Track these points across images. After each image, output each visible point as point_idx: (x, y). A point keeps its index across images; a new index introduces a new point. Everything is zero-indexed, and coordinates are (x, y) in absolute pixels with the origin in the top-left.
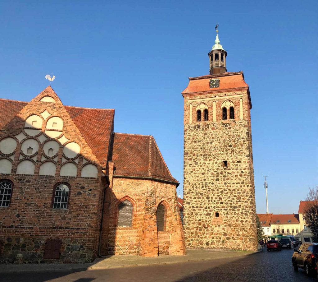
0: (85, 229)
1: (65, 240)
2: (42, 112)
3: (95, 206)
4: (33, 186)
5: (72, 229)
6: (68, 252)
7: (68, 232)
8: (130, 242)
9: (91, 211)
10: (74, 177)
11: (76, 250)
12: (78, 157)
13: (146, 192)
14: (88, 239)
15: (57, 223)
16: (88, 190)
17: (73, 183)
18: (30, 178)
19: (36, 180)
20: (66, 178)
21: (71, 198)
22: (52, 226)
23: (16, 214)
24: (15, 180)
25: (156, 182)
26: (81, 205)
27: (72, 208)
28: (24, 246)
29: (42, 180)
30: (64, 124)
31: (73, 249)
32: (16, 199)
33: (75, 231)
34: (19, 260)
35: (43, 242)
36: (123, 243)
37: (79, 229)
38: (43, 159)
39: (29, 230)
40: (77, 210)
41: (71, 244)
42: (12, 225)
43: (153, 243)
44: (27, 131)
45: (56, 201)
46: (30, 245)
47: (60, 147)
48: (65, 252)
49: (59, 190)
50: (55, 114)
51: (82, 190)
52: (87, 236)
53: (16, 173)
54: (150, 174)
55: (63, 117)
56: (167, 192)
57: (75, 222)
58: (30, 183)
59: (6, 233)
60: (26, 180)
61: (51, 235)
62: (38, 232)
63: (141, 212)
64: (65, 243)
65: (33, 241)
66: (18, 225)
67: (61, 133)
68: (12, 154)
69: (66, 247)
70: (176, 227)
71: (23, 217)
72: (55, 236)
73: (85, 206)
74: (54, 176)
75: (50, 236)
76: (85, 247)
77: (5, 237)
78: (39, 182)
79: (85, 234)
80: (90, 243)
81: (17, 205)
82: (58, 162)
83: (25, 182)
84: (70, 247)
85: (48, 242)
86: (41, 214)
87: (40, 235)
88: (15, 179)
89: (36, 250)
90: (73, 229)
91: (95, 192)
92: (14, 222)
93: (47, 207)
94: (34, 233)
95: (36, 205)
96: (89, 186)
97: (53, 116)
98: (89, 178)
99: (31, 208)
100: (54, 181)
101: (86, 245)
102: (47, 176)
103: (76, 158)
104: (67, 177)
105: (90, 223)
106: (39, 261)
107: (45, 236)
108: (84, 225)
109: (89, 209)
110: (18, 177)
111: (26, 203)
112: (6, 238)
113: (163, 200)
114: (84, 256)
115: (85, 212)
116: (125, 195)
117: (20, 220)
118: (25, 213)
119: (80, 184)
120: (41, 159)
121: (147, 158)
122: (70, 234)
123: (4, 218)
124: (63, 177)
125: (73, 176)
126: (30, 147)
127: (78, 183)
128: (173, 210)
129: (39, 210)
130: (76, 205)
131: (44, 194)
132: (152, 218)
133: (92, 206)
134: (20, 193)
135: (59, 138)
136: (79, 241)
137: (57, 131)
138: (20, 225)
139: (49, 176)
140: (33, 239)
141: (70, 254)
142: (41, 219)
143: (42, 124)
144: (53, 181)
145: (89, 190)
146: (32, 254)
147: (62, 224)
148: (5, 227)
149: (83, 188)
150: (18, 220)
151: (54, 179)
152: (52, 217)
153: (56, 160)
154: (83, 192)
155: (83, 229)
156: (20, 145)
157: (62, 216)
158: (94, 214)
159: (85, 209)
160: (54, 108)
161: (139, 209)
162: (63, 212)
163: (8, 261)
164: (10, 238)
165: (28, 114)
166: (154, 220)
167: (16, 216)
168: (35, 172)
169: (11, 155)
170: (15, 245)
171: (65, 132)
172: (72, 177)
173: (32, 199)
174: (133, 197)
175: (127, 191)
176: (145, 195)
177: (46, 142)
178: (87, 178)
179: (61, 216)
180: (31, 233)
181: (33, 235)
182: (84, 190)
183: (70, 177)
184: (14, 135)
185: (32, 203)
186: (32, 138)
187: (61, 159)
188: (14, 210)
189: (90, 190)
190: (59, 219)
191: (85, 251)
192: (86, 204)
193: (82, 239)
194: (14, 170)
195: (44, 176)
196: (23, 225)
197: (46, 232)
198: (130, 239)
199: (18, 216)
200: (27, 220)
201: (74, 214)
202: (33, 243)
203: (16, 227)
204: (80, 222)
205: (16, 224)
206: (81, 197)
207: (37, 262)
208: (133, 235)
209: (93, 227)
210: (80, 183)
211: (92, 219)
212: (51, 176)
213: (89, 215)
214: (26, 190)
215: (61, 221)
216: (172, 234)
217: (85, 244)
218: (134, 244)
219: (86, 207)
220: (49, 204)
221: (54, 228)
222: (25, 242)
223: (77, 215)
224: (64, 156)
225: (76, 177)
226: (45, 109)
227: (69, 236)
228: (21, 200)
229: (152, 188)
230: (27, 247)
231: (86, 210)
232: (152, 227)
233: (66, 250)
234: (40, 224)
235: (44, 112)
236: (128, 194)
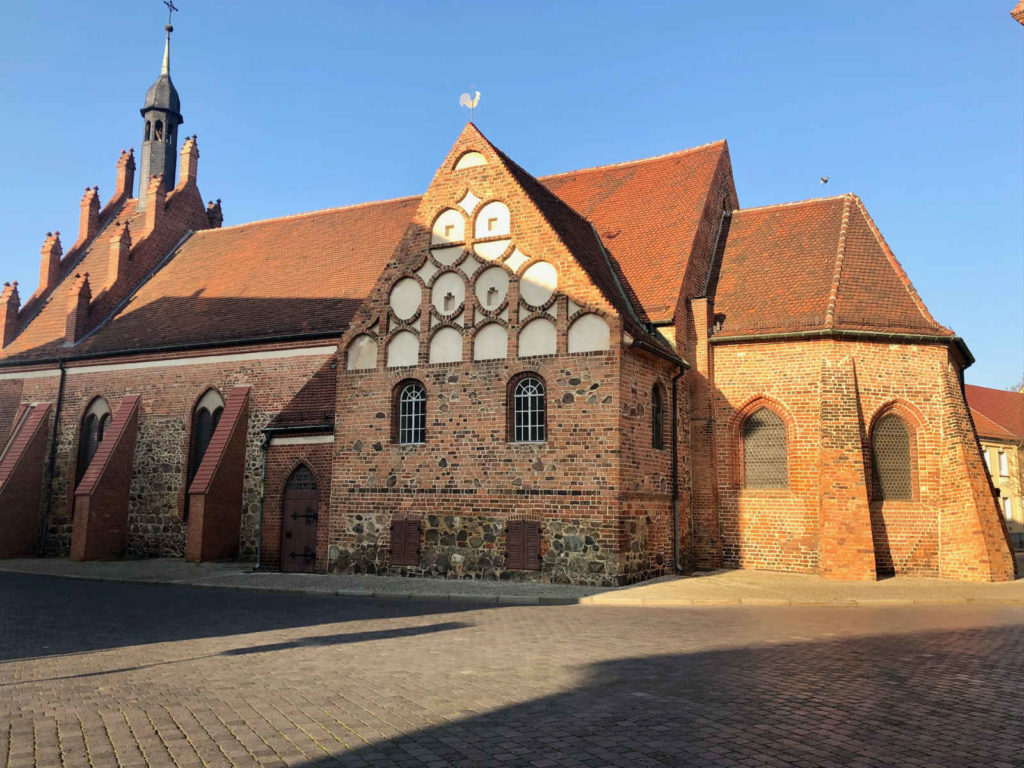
0: (594, 493)
1: (548, 524)
2: (462, 199)
3: (611, 429)
4: (465, 391)
5: (561, 493)
6: (559, 555)
7: (552, 502)
8: (784, 533)
9: (601, 443)
10: (551, 356)
11: (576, 550)
12: (555, 301)
13: (820, 378)
14: (604, 522)
15: (527, 480)
16: (589, 387)
17: (550, 371)
18: (456, 371)
19: (467, 374)
20: (532, 360)
21: (550, 412)
22: (514, 488)
23: (439, 460)
24: (427, 379)
25: (857, 344)
26: (575, 430)
27: (556, 439)
28: (463, 535)
29: (480, 373)
30: (511, 216)
31: (568, 548)
32: (435, 424)
33: (569, 498)
34: (457, 569)
35: (500, 527)
36: (765, 536)
37: (579, 493)
38: (479, 318)
39: (469, 497)
40: (568, 443)
41: (564, 534)
42: (434, 486)
43: (851, 536)
44: (438, 255)
45: (519, 423)
46: (474, 535)
47: (510, 281)
48: (551, 554)
49: (522, 395)
50: (489, 194)
51: (574, 389)
52: (599, 513)
53: (427, 362)
54: (829, 318)
55: (508, 197)
56: (906, 372)
57: (566, 474)
58: (458, 383)
59: (424, 505)
60: (449, 375)
61: (516, 510)
62: (486, 501)
63: (810, 442)
64: (548, 532)
65: (481, 524)
66: (446, 486)
67: (508, 243)
68: (417, 317)
69: (552, 541)
70: (958, 487)
71: (453, 465)
72: (523, 512)
73: (585, 430)
74: (503, 360)
75: (513, 511)
76: (599, 542)
77: (424, 514)
78: (475, 377)
79: (594, 508)
80: (610, 531)
81: (437, 437)
82: (510, 320)
83: (446, 381)
84: (562, 541)
85: (511, 528)
86: (487, 456)
87: (493, 510)
88: (428, 376)
89: (488, 547)
90: (564, 493)
91: (607, 390)
92: (438, 478)
93: (498, 439)
94: (480, 505)
95: (474, 436)
96: (591, 375)
97: (485, 201)
98: (587, 354)
99: (466, 445)
100: (506, 371)
101: (601, 538)
102: (489, 361)
103: (552, 304)
104: (535, 357)
105: (603, 479)
106: (498, 573)
107: (503, 511)
108: (589, 484)
109: (597, 438)
110: (430, 370)
111: (455, 433)
112: (426, 517)
113: (889, 399)
114: (599, 566)
115: (587, 448)
116: (754, 394)
117: (448, 474)
118: (455, 457)
119: (568, 374)
120: (473, 320)
121: (829, 268)
122: (557, 507)
123: (418, 470)
124: (524, 358)
125: (548, 352)
126: (450, 294)
127: (562, 371)
128: (941, 431)
129: (483, 448)
130: (564, 431)
131: (489, 406)
132: (847, 459)
133: (605, 430)
134: (440, 408)
135: (505, 259)
136: (581, 526)
137: (499, 239)
138: (449, 486)
139: (494, 360)
140: (480, 518)
141: (564, 560)
142: (488, 469)
143: (464, 228)
144: (505, 374)
145: (593, 388)
146: (481, 554)
147: (535, 482)
148: (422, 491)
149: (574, 382)
150: (443, 474)
151: (506, 367)
152: (513, 465)
153: (505, 316)
154: (578, 392)
155: (589, 493)
156: (428, 289)
157: (535, 460)
158: (612, 452)
159: (586, 439)
160: (485, 178)
161: (802, 433)
162: (536, 450)
163: (436, 569)
164: (435, 517)
165: (434, 210)
166: (852, 467)
167: (440, 464)
168: (463, 355)
169: (415, 321)
170: (446, 533)
171: (518, 238)
172: (546, 356)
173: (465, 420)
174: (779, 399)
175: (760, 380)
176: (818, 389)
177: (478, 274)
178: (583, 354)
179: (530, 461)
180: (472, 505)
181: (478, 510)
182: (579, 387)
183: (540, 357)
184: (414, 272)
185: (467, 432)
186: (449, 271)
187: (518, 312)
188: (433, 449)
189: (595, 386)
190: (529, 470)
191: (599, 553)
192: (588, 424)
193: (588, 520)
194: (425, 356)
195: (484, 361)
196: (456, 486)
197: (504, 502)
198: (783, 525)
199: (443, 463)
200: (463, 473)
201: (562, 454)
202: (480, 529)
203: (444, 491)
204: (580, 474)
205: (441, 484)
206: (572, 407)
207: (493, 577)
208: (792, 514)
209: (612, 488)
210: (568, 369)
211: (607, 465)
212: (499, 360)
213: (598, 456)
214: (451, 401)
215: (533, 474)
216: (943, 511)
217: (598, 536)
218: (799, 540)
219: (589, 434)
220: (502, 434)
221: (519, 492)
222: (465, 527)
223: (570, 456)
224: (522, 302)
225: (557, 356)
226: (465, 187)
227: (555, 511)
228: (444, 424)
229: (839, 365)
230: (469, 538)
231: (590, 443)
232: (846, 488)
233: (552, 548)
234: (489, 482)
235: (464, 196)
236: (764, 390)
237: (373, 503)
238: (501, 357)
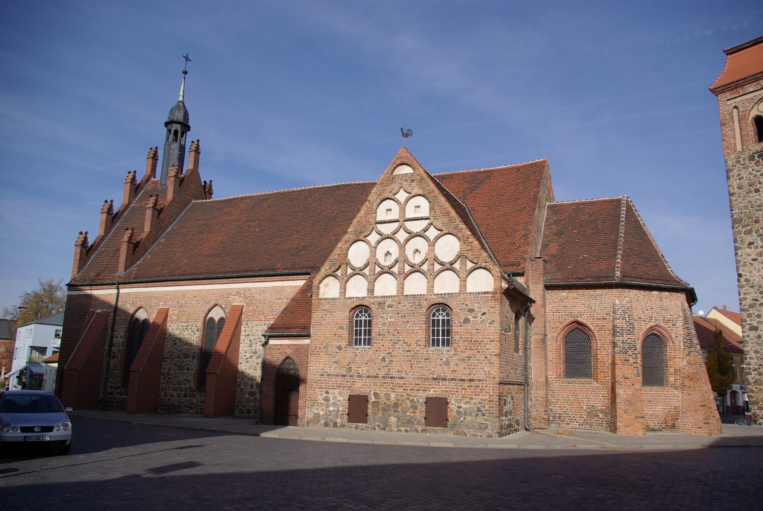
0: (483, 380)
1: (453, 399)
2: (397, 193)
3: (494, 341)
4: (398, 314)
5: (461, 380)
6: (459, 418)
7: (455, 386)
8: (589, 406)
9: (488, 349)
10: (456, 293)
11: (470, 415)
12: (458, 259)
13: (612, 310)
14: (489, 398)
15: (439, 371)
16: (480, 314)
17: (455, 303)
18: (393, 301)
19: (400, 303)
20: (443, 296)
21: (455, 329)
22: (431, 376)
23: (381, 357)
24: (373, 306)
25: (634, 290)
26: (471, 341)
27: (458, 346)
28: (396, 405)
29: (408, 303)
30: (430, 205)
31: (465, 414)
32: (378, 335)
33: (465, 385)
34: (392, 426)
35: (421, 401)
36: (577, 407)
37: (473, 380)
38: (407, 268)
39: (401, 382)
40: (466, 349)
41: (463, 406)
42: (377, 374)
43: (632, 408)
44: (380, 227)
45: (433, 335)
46: (404, 405)
47: (429, 246)
48: (455, 418)
49: (436, 318)
50: (416, 191)
51: (470, 315)
52: (485, 392)
53: (373, 295)
54: (618, 274)
55: (428, 193)
56: (662, 308)
57: (465, 368)
58: (393, 309)
59: (371, 385)
60: (387, 304)
61: (432, 390)
62: (412, 384)
63: (606, 350)
64: (452, 404)
65: (408, 399)
66: (385, 374)
67: (428, 221)
68: (366, 266)
69: (455, 410)
70: (691, 378)
71: (390, 361)
72: (437, 391)
73: (478, 341)
74: (424, 295)
75: (430, 391)
76: (486, 410)
77: (370, 391)
78: (405, 306)
79: (483, 389)
80: (493, 404)
81: (379, 343)
82: (428, 270)
83: (386, 307)
84: (461, 410)
85: (429, 401)
86: (413, 356)
87: (416, 390)
88: (373, 304)
89: (413, 413)
90: (464, 380)
91: (492, 316)
92: (380, 369)
93: (420, 345)
94: (408, 387)
95: (404, 343)
96: (482, 306)
97: (412, 195)
98: (479, 293)
99: (399, 348)
100: (426, 302)
101: (487, 408)
102: (414, 295)
103: (456, 261)
104: (445, 294)
105: (489, 372)
106: (420, 429)
107: (423, 390)
108: (479, 375)
109: (485, 346)
110: (376, 300)
111: (391, 340)
112: (372, 393)
113: (652, 324)
114: (485, 426)
115: (479, 352)
116: (571, 319)
117: (387, 366)
118: (391, 356)
119: (467, 305)
120: (404, 269)
121: (615, 243)
122: (458, 389)
123: (367, 364)
124: (438, 294)
125: (454, 292)
126: (388, 252)
127: (463, 304)
128: (682, 344)
129: (410, 351)
130: (464, 341)
131: (414, 324)
132: (629, 360)
133: (490, 341)
134: (382, 324)
135: (425, 231)
136: (474, 401)
137: (422, 219)
138: (387, 374)
139: (418, 295)
140: (408, 395)
141: (462, 421)
142: (414, 364)
143: (398, 211)
144: (426, 304)
145: (483, 315)
146: (408, 418)
147: (445, 373)
148: (369, 377)
149: (471, 311)
150: (384, 366)
151: (426, 300)
152: (430, 362)
153: (425, 267)
154: (473, 317)
155: (479, 380)
156: (374, 249)
157: (444, 359)
158: (495, 355)
159: (478, 346)
160: (413, 181)
161: (601, 344)
162: (445, 353)
163: (379, 426)
164: (377, 393)
165: (378, 199)
166: (632, 365)
167: (381, 360)
168: (397, 291)
169: (365, 268)
170: (385, 403)
171: (434, 219)
172: (452, 294)
173: (398, 333)
174: (587, 323)
175: (575, 311)
176: (611, 318)
177: (407, 240)
178: (476, 293)
179: (442, 360)
180: (403, 387)
181: (407, 390)
182: (473, 314)
183: (448, 294)
184: (365, 237)
185: (399, 340)
186: (388, 237)
187: (433, 265)
188: (377, 351)
189: (484, 314)
190: (441, 365)
191: (485, 417)
192: (480, 338)
193: (479, 397)
194: (371, 291)
195: (411, 295)
196: (392, 374)
197: (424, 385)
198: (589, 401)
199: (383, 359)
200: (396, 366)
201: (463, 355)
202: (408, 402)
203: (383, 377)
204: (473, 369)
205: (382, 373)
206: (469, 326)
207: (417, 431)
208: (594, 394)
209: (495, 378)
210: (467, 303)
211: (492, 363)
212: (421, 295)
213: (485, 358)
214: (389, 320)
215: (443, 368)
216: (682, 393)
217: (484, 406)
218: (598, 410)
219: (480, 344)
220: (423, 342)
221: (434, 379)
222: (398, 400)
223: (467, 357)
224: (436, 259)
225: (459, 293)
226: (400, 186)
227: (457, 391)
228: (384, 335)
229: (624, 303)
230: (400, 407)
231: (480, 349)
232: (628, 378)
233: (455, 414)
234: (414, 372)
235: (399, 191)
236: (578, 317)
237: (337, 384)
238: (423, 293)
